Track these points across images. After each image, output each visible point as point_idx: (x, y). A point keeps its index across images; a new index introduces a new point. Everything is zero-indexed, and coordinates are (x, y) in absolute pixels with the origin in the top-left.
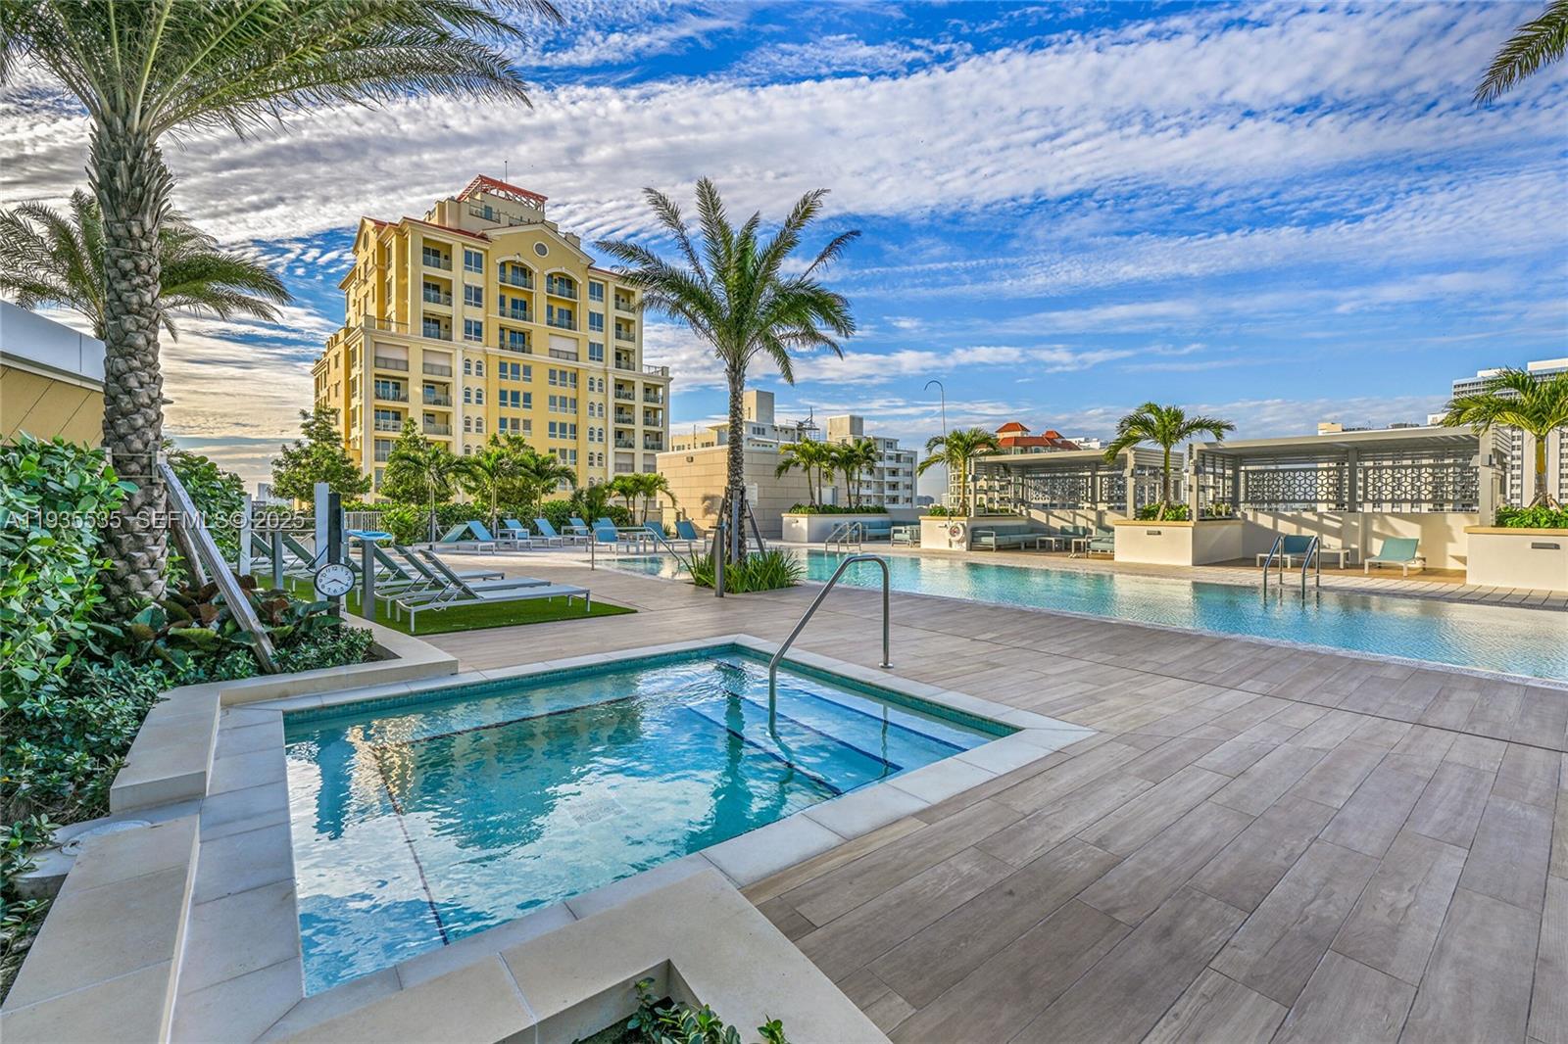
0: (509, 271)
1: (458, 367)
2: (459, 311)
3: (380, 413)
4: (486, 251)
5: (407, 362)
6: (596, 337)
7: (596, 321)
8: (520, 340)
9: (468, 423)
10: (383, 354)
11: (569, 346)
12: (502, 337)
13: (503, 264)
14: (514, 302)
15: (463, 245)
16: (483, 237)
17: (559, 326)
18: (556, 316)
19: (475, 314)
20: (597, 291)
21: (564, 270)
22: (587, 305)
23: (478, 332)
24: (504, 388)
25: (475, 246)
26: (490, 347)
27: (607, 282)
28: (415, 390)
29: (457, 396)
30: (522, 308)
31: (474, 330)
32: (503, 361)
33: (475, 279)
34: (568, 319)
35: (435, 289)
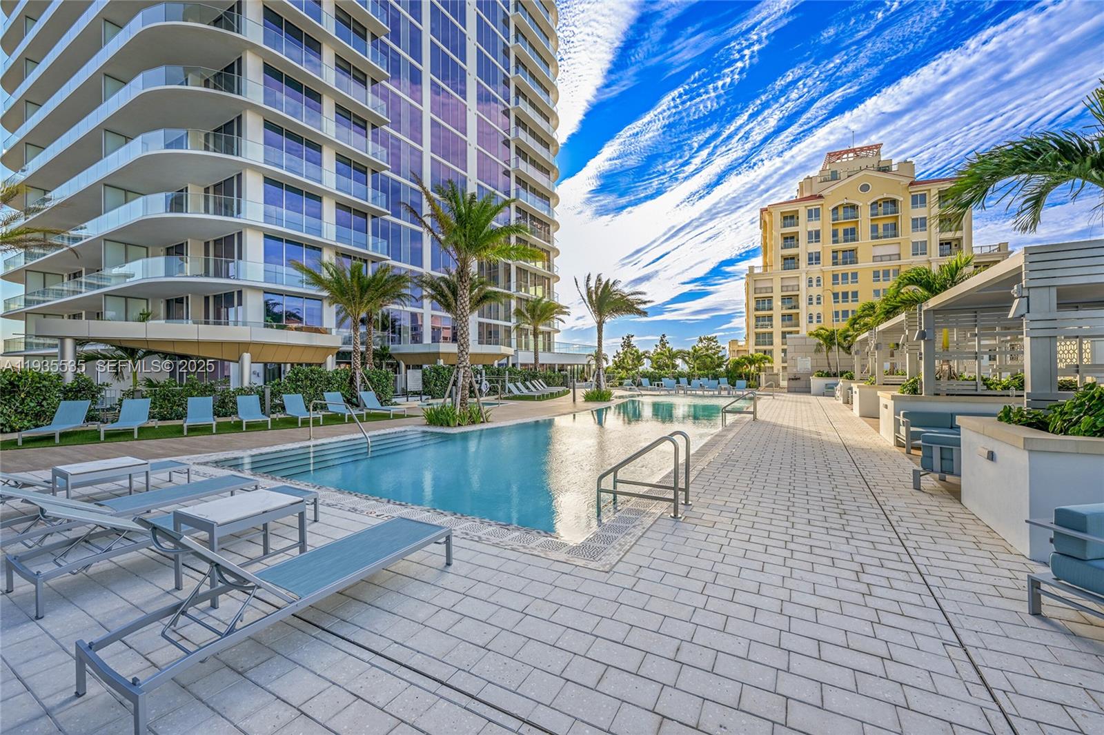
0: (841, 212)
1: (803, 284)
2: (804, 249)
3: (757, 318)
4: (822, 205)
5: (772, 288)
6: (920, 236)
7: (920, 224)
8: (850, 257)
9: (811, 318)
10: (759, 285)
11: (893, 250)
12: (835, 258)
13: (836, 208)
14: (846, 232)
15: (806, 207)
16: (821, 197)
17: (885, 237)
18: (881, 230)
19: (814, 248)
20: (920, 200)
21: (885, 196)
22: (908, 213)
23: (818, 259)
24: (836, 291)
25: (814, 204)
26: (827, 267)
27: (930, 190)
28: (777, 303)
29: (803, 303)
30: (851, 234)
31: (814, 259)
32: (835, 273)
33: (814, 226)
34: (893, 230)
35: (790, 240)
